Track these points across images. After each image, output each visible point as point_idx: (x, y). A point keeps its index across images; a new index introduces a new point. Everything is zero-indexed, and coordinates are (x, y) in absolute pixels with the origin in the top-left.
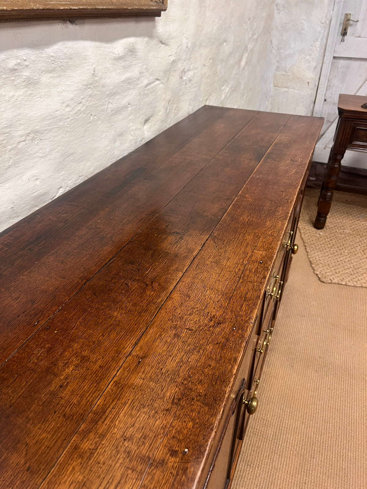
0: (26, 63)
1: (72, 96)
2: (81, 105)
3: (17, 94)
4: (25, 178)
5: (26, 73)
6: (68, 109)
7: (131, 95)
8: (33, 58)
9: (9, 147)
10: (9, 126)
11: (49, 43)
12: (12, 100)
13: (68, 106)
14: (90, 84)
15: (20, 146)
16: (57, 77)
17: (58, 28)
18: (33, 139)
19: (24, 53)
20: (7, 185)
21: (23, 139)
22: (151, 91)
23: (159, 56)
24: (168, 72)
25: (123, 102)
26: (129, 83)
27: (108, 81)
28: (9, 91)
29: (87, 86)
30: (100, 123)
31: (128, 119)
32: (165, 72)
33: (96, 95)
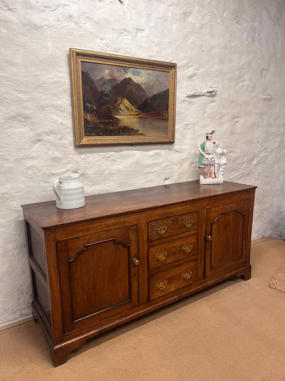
0: (113, 156)
1: (127, 165)
2: (131, 168)
3: (108, 163)
4: (106, 185)
5: (112, 158)
6: (126, 169)
7: (157, 168)
8: (115, 154)
9: (103, 176)
10: (104, 170)
11: (121, 151)
12: (106, 164)
13: (125, 168)
14: (136, 163)
15: (106, 176)
16: (123, 160)
17: (125, 147)
18: (111, 175)
19: (112, 153)
20: (100, 186)
21: (108, 174)
22: (169, 168)
23: (176, 156)
24: (181, 162)
25: (152, 170)
26: (156, 164)
27: (145, 163)
28: (106, 162)
29: (134, 163)
30: (140, 175)
31: (155, 177)
32: (179, 162)
33: (138, 166)
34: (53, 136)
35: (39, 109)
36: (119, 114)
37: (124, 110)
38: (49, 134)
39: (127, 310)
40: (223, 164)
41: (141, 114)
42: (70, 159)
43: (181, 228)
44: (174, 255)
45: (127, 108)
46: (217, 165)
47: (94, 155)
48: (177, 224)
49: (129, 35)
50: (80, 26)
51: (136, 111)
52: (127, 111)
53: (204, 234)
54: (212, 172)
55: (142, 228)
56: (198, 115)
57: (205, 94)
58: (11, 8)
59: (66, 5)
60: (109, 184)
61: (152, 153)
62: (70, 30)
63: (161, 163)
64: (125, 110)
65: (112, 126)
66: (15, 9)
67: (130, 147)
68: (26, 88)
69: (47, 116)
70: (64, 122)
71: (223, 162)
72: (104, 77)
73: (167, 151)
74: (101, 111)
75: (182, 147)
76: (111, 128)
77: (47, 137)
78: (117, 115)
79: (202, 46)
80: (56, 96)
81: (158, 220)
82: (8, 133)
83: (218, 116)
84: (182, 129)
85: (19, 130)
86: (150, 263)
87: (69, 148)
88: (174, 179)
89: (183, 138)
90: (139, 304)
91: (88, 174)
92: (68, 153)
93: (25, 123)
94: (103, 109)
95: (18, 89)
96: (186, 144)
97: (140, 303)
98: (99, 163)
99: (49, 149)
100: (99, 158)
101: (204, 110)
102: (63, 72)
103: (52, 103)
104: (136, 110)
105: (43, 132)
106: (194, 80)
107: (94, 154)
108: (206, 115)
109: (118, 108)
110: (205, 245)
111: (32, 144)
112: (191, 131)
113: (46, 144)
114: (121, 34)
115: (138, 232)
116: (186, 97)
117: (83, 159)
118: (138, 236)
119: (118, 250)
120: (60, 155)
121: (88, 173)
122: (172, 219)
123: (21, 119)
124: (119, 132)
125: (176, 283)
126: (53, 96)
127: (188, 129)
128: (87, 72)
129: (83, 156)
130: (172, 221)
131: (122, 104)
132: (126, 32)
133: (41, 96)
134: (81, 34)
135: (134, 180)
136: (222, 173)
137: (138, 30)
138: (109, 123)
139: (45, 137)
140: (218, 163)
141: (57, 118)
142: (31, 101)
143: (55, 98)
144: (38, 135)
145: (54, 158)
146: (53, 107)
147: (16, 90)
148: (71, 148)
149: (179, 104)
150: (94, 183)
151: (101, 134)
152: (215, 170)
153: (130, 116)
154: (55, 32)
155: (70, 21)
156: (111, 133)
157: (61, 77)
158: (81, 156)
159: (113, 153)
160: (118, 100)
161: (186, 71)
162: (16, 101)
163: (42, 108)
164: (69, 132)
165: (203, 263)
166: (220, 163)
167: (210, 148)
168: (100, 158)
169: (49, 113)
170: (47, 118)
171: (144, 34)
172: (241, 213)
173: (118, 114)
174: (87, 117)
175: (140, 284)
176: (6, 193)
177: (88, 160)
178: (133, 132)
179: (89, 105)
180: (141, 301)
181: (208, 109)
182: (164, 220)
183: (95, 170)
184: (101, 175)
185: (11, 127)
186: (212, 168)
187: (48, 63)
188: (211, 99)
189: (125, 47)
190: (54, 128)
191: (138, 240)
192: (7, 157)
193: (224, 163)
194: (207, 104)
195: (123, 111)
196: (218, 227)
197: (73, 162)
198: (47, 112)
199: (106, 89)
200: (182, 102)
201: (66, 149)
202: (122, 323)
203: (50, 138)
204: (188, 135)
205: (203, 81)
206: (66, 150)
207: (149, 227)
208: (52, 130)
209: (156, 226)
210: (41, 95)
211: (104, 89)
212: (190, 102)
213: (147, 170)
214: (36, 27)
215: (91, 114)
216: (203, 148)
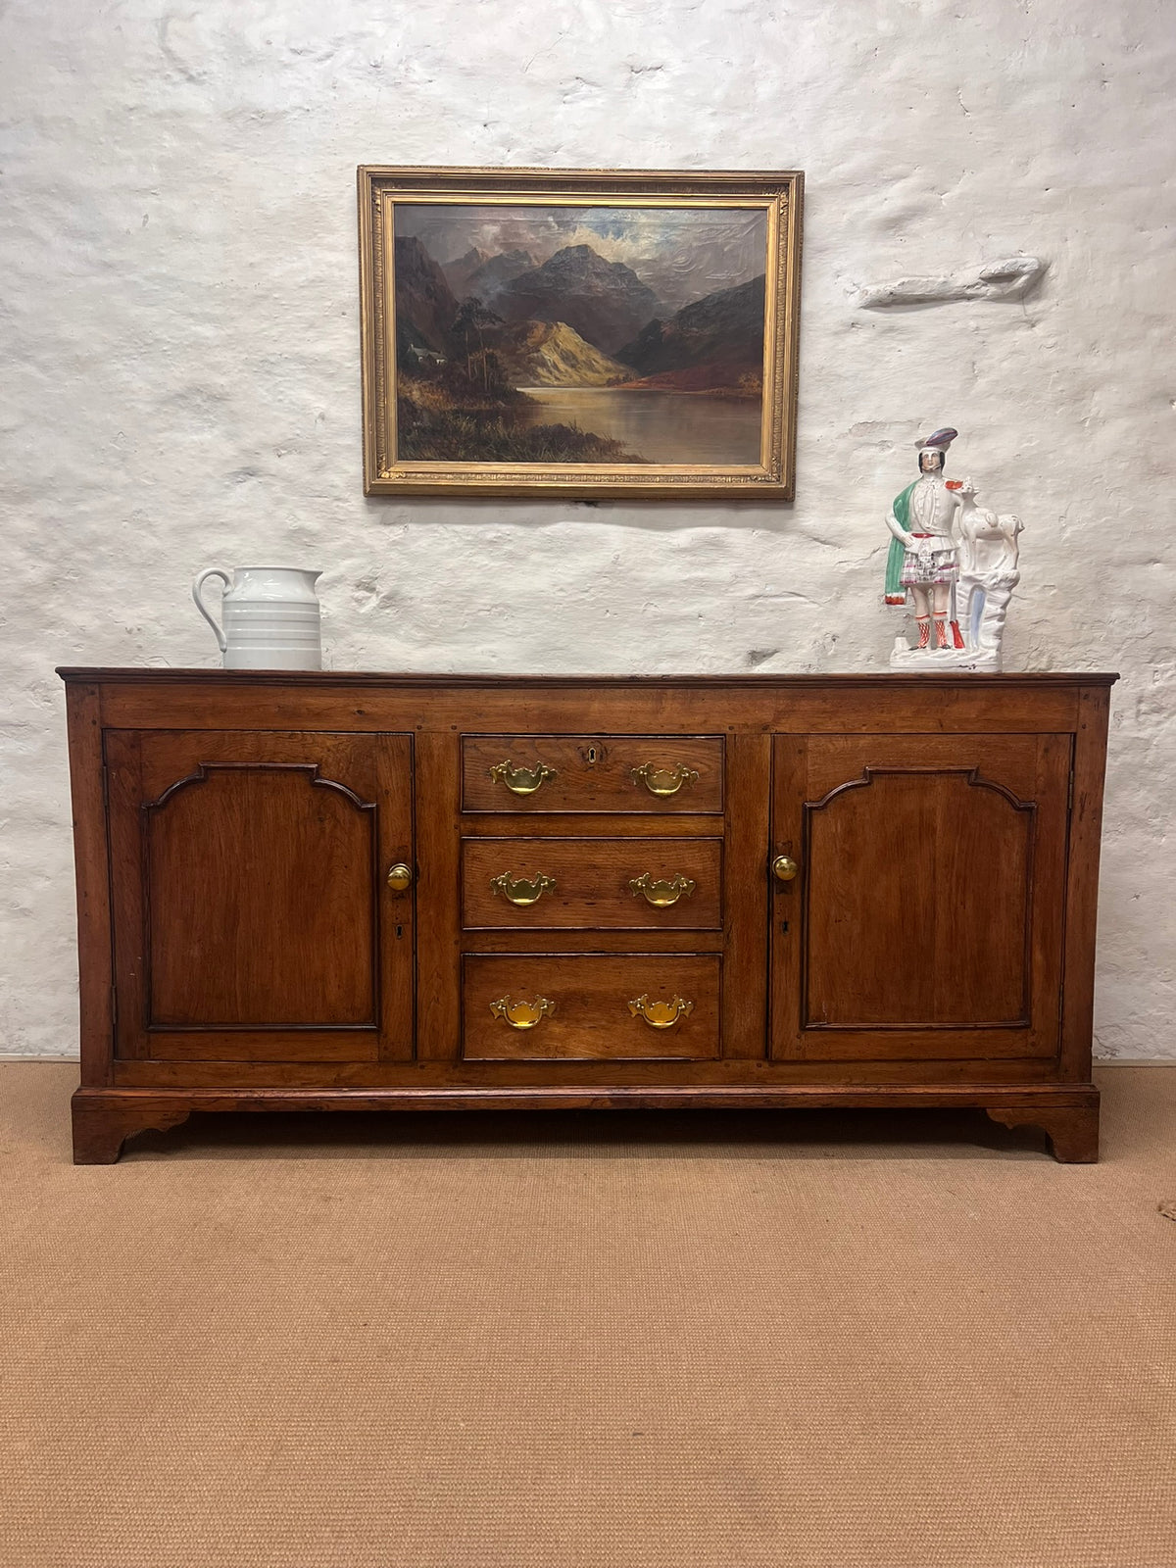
0: (510, 538)
1: (571, 580)
2: (587, 594)
3: (492, 564)
4: (479, 649)
5: (508, 547)
6: (562, 594)
7: (709, 604)
8: (520, 534)
9: (466, 611)
10: (473, 591)
11: (545, 522)
12: (484, 569)
13: (561, 590)
14: (607, 573)
15: (481, 613)
16: (554, 557)
17: (561, 509)
18: (501, 614)
19: (506, 528)
20: (454, 647)
21: (488, 608)
22: (771, 608)
23: (807, 559)
24: (840, 586)
25: (686, 610)
26: (704, 585)
27: (649, 575)
28: (482, 560)
29: (601, 574)
30: (626, 625)
31: (698, 638)
32: (826, 586)
33: (618, 587)
34: (295, 456)
35: (255, 369)
36: (537, 382)
37: (555, 366)
38: (283, 452)
39: (362, 1065)
40: (994, 581)
41: (631, 380)
42: (348, 540)
43: (625, 792)
44: (590, 901)
45: (568, 357)
46: (969, 587)
47: (436, 531)
48: (608, 771)
49: (597, 96)
50: (409, 94)
51: (608, 370)
52: (570, 370)
53: (763, 846)
54: (942, 622)
55: (436, 752)
56: (932, 385)
57: (969, 292)
58: (193, 73)
59: (362, 35)
60: (493, 647)
61: (683, 537)
62: (373, 112)
63: (731, 584)
64: (562, 366)
65: (506, 425)
66: (205, 73)
67: (584, 509)
68: (220, 305)
69: (282, 392)
70: (333, 412)
71: (996, 571)
72: (479, 250)
73: (760, 532)
74: (464, 373)
75: (840, 521)
76: (502, 431)
77: (277, 460)
78: (527, 384)
79: (958, 88)
80: (312, 326)
81: (509, 736)
82: (160, 444)
83: (1060, 389)
84: (842, 445)
85: (195, 438)
86: (469, 904)
87: (346, 501)
88: (796, 657)
89: (851, 483)
90: (415, 1058)
91: (411, 598)
92: (342, 518)
93: (211, 417)
94: (472, 363)
95: (196, 310)
96: (865, 510)
97: (419, 1054)
98: (453, 562)
99: (279, 502)
100: (453, 543)
101: (974, 364)
102: (342, 248)
103: (297, 349)
104: (610, 364)
105: (265, 446)
106: (916, 235)
107: (434, 526)
108: (982, 383)
109: (531, 360)
110: (770, 899)
111: (227, 483)
112: (895, 453)
113: (274, 485)
114: (566, 95)
115: (414, 766)
116: (865, 307)
117: (395, 543)
118: (417, 781)
119: (328, 815)
120: (314, 525)
121: (411, 595)
122: (583, 743)
123: (202, 404)
124: (534, 449)
125: (603, 1027)
126: (302, 328)
127: (876, 445)
128: (415, 239)
129: (396, 532)
130: (583, 755)
131: (549, 342)
132: (585, 89)
133: (264, 330)
134: (409, 117)
135: (598, 641)
136: (996, 624)
137: (637, 72)
138: (492, 415)
139: (270, 462)
140: (969, 579)
141: (313, 398)
142: (234, 346)
143: (310, 334)
144: (245, 451)
145: (295, 531)
146: (301, 364)
147: (192, 315)
148: (357, 500)
149: (824, 340)
150: (435, 635)
151: (462, 453)
152: (958, 610)
153: (579, 386)
154: (324, 125)
155: (374, 82)
156: (501, 451)
157: (330, 265)
158: (386, 530)
159: (512, 527)
160: (530, 329)
161: (869, 200)
162: (188, 346)
163: (265, 367)
164: (349, 448)
165: (758, 982)
166: (980, 578)
167: (928, 506)
168: (459, 545)
169: (286, 384)
170: (280, 400)
171: (661, 80)
172: (1004, 795)
173: (532, 379)
174: (410, 392)
175: (422, 976)
176: (139, 630)
177: (413, 548)
178: (594, 449)
179: (417, 350)
180: (426, 1051)
181: (992, 358)
182: (541, 741)
183: (436, 586)
184: (461, 609)
185: (172, 427)
186: (940, 602)
187: (294, 223)
188: (1015, 310)
189: (575, 140)
190: (298, 432)
191: (414, 799)
192: (150, 519)
193: (999, 579)
194: (987, 336)
195: (552, 369)
196: (850, 832)
197: (358, 551)
198: (280, 379)
199: (486, 292)
200: (845, 332)
201: (336, 503)
202: (333, 1107)
203: (285, 465)
204: (879, 471)
205: (971, 235)
206: (338, 506)
207: (470, 753)
208: (291, 437)
209: (502, 756)
210: (263, 326)
211: (476, 293)
212: (891, 329)
213: (663, 608)
214: (264, 118)
215: (425, 383)
216: (902, 511)
